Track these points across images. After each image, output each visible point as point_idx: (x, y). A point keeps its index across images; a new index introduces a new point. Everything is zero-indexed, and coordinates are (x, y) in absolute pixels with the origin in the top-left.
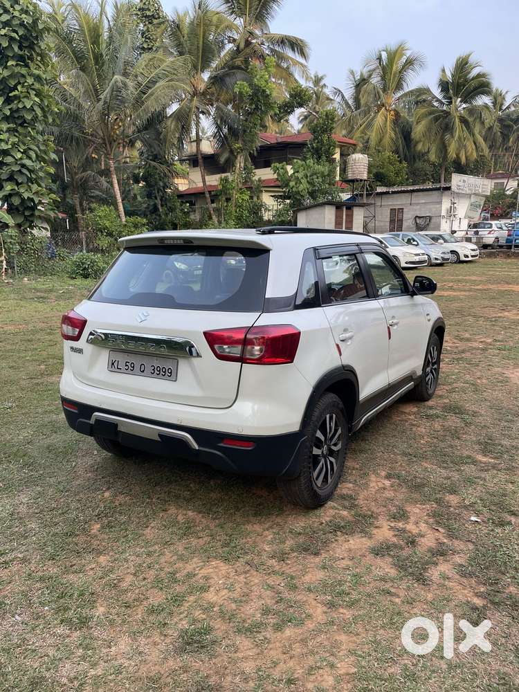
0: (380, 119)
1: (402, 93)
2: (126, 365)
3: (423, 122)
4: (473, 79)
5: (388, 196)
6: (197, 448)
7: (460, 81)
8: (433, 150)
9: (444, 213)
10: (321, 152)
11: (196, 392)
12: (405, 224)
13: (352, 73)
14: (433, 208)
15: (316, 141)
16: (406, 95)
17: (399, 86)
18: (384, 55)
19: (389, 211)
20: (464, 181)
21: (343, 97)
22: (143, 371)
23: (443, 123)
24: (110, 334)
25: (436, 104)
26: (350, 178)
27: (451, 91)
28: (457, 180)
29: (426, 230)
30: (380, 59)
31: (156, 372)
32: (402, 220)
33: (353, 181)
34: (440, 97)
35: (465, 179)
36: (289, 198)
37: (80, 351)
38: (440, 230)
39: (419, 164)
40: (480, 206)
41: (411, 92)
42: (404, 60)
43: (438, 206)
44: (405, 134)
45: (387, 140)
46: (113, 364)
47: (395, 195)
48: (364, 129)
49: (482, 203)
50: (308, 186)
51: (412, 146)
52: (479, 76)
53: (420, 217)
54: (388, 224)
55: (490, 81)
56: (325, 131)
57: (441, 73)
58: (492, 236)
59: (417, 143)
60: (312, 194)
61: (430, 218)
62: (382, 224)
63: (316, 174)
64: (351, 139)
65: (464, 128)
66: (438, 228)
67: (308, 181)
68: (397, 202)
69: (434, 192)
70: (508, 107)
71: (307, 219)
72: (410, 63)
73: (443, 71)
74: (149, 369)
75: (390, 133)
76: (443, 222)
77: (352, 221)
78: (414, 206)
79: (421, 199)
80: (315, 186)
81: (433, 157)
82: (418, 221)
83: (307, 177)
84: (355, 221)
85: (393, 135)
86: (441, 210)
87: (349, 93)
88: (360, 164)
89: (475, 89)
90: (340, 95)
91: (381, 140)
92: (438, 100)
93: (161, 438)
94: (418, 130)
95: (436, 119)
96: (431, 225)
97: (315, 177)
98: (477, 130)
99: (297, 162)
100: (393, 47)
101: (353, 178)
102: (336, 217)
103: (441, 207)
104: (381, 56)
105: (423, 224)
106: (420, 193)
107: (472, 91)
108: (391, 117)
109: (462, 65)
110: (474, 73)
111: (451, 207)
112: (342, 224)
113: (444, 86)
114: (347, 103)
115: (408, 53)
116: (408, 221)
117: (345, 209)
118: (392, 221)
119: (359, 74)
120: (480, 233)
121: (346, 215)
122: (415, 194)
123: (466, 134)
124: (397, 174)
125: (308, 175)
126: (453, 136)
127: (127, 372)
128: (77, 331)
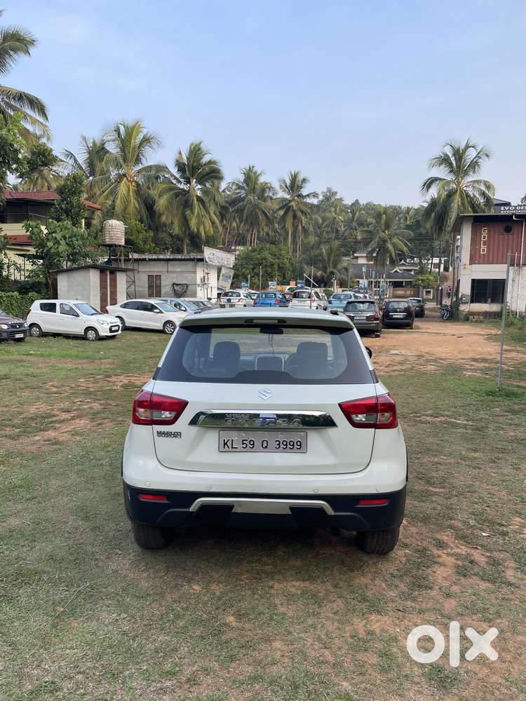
0: (124, 189)
1: (140, 167)
2: (243, 444)
3: (165, 197)
4: (205, 164)
5: (145, 262)
6: (333, 514)
7: (194, 165)
8: (176, 223)
9: (198, 282)
10: (72, 213)
11: (330, 460)
12: (163, 290)
13: (84, 139)
14: (189, 276)
15: (65, 202)
16: (144, 169)
17: (138, 161)
18: (122, 129)
19: (147, 277)
20: (213, 254)
21: (75, 160)
22: (266, 447)
23: (183, 200)
24: (228, 414)
25: (174, 181)
26: (108, 243)
27: (187, 172)
28: (208, 253)
29: (184, 297)
30: (118, 130)
31: (282, 446)
32: (160, 286)
33: (110, 246)
34: (178, 176)
35: (214, 252)
36: (42, 258)
37: (177, 435)
38: (196, 297)
39: (163, 235)
40: (230, 277)
41: (150, 167)
42: (141, 136)
43: (193, 275)
44: (149, 205)
45: (131, 209)
46: (225, 444)
47: (151, 262)
48: (107, 195)
49: (232, 275)
50: (68, 248)
51: (156, 217)
52: (210, 162)
53: (177, 285)
54: (146, 289)
55: (221, 168)
56: (74, 193)
57: (178, 155)
58: (241, 303)
59: (160, 215)
60: (73, 257)
61: (187, 285)
62: (141, 289)
63: (75, 236)
64: (95, 203)
65: (201, 206)
66: (194, 295)
67: (66, 243)
68: (155, 269)
69: (188, 262)
70: (224, 191)
71: (68, 282)
72: (146, 140)
73: (180, 153)
74: (273, 444)
75: (134, 203)
76: (198, 289)
77: (116, 285)
78: (171, 275)
79: (177, 267)
80: (74, 248)
81: (176, 230)
82: (176, 288)
83: (65, 238)
84: (118, 286)
85: (137, 205)
86: (196, 279)
87: (82, 158)
88: (116, 230)
89: (208, 174)
90: (73, 158)
91: (125, 209)
92: (176, 178)
93: (291, 511)
94: (162, 203)
95: (177, 195)
96: (189, 293)
97: (74, 239)
98: (212, 209)
99: (52, 222)
100: (130, 123)
101: (111, 243)
102: (101, 281)
103: (196, 276)
104: (119, 129)
105: (181, 291)
106: (176, 262)
107: (206, 175)
108: (132, 187)
109: (196, 151)
110: (205, 159)
111: (204, 277)
112: (107, 288)
113: (181, 167)
114: (80, 167)
115: (145, 131)
116: (166, 287)
117: (108, 273)
118: (150, 287)
119: (92, 141)
120: (232, 301)
121: (110, 279)
122: (172, 262)
123: (203, 212)
124: (145, 242)
125: (67, 236)
126: (193, 213)
127: (245, 450)
128: (174, 414)
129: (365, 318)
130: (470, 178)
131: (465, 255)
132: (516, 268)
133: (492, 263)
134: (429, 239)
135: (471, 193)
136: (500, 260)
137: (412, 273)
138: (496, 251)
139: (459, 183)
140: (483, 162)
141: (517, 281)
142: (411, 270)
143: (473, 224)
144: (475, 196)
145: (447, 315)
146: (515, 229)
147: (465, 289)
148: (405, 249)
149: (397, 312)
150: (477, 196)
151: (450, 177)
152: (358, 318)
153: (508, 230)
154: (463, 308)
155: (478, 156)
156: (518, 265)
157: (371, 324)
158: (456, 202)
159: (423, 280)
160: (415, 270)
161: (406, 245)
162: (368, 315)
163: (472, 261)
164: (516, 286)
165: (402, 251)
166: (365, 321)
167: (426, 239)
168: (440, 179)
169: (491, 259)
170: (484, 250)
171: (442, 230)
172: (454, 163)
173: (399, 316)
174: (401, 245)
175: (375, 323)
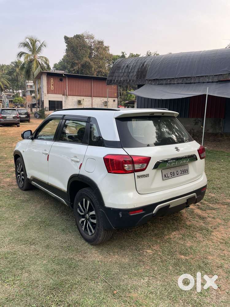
2: (171, 174)
6: (197, 198)
22: (178, 174)
31: (182, 172)
37: (147, 176)
46: (165, 176)
74: (180, 172)
127: (172, 177)
128: (146, 165)
129: (12, 117)
130: (38, 55)
131: (45, 89)
132: (65, 96)
133: (56, 94)
134: (16, 81)
135: (40, 62)
136: (59, 93)
137: (11, 96)
138: (57, 89)
139: (35, 56)
140: (43, 49)
141: (66, 102)
142: (11, 95)
143: (47, 76)
144: (42, 63)
145: (38, 116)
146: (64, 80)
147: (46, 105)
148: (8, 85)
149: (22, 114)
150: (43, 63)
151: (30, 53)
152: (8, 117)
153: (61, 80)
154: (46, 113)
155: (41, 46)
156: (66, 95)
157: (16, 120)
158: (34, 65)
159: (18, 100)
160: (12, 95)
161: (8, 83)
162: (14, 116)
163: (48, 93)
164: (66, 104)
165: (6, 86)
166: (12, 119)
167: (15, 81)
168: (26, 53)
169: (56, 92)
170: (52, 88)
171: (29, 77)
172: (31, 47)
173: (23, 117)
174: (6, 82)
175: (18, 120)
